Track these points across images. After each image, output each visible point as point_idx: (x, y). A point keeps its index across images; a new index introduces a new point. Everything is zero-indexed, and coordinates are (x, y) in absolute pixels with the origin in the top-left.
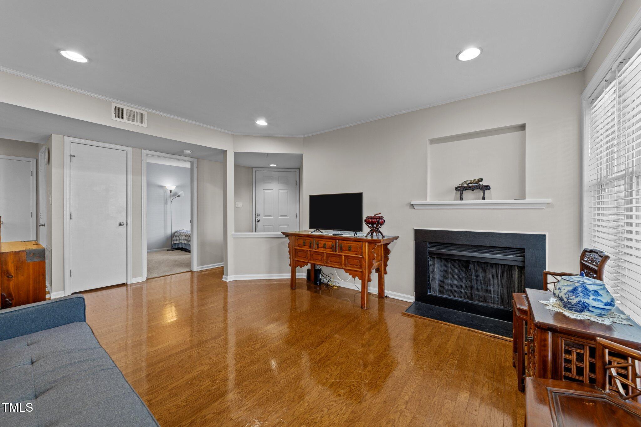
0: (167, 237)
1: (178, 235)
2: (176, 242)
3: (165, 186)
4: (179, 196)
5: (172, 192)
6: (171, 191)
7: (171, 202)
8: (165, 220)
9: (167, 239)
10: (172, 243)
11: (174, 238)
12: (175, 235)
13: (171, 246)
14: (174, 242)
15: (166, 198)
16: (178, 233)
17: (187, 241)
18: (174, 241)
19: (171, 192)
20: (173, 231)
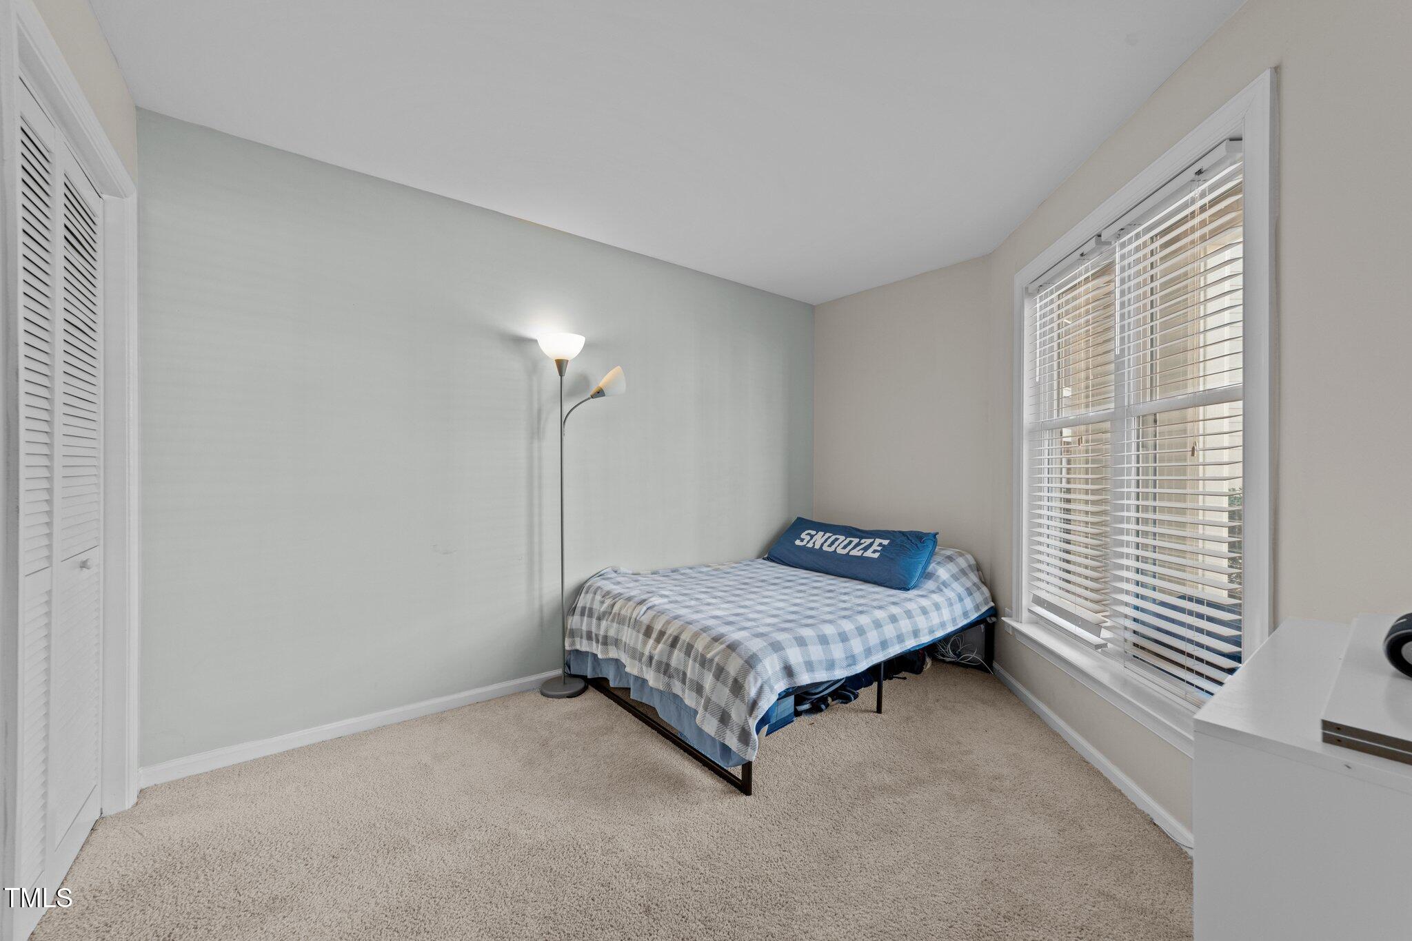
0: (542, 618)
1: (599, 608)
2: (583, 646)
3: (536, 341)
4: (600, 393)
5: (569, 371)
6: (561, 365)
7: (563, 423)
8: (530, 527)
9: (541, 624)
10: (567, 648)
11: (574, 622)
12: (580, 604)
13: (561, 662)
14: (573, 643)
15: (536, 406)
16: (598, 597)
17: (658, 670)
18: (573, 634)
19: (561, 373)
20: (571, 581)
